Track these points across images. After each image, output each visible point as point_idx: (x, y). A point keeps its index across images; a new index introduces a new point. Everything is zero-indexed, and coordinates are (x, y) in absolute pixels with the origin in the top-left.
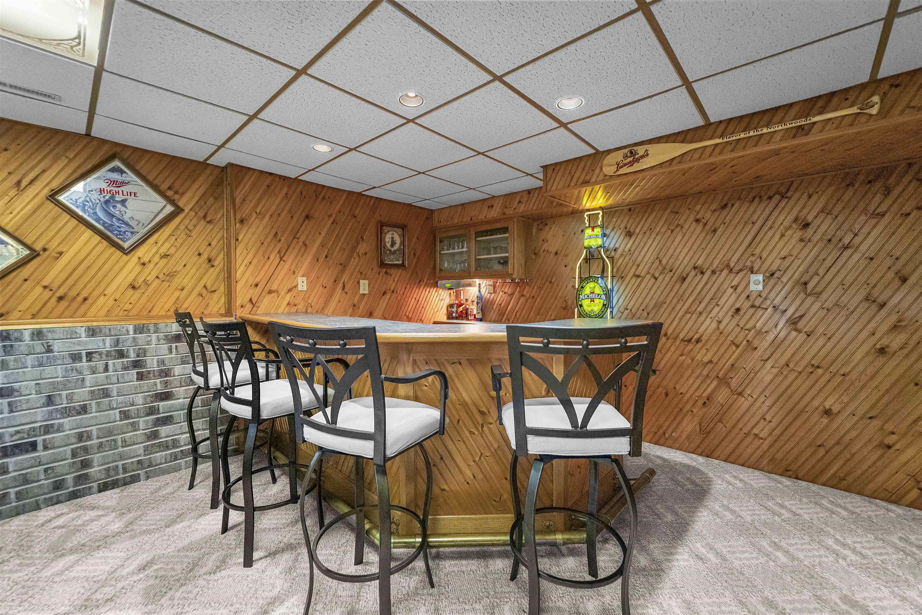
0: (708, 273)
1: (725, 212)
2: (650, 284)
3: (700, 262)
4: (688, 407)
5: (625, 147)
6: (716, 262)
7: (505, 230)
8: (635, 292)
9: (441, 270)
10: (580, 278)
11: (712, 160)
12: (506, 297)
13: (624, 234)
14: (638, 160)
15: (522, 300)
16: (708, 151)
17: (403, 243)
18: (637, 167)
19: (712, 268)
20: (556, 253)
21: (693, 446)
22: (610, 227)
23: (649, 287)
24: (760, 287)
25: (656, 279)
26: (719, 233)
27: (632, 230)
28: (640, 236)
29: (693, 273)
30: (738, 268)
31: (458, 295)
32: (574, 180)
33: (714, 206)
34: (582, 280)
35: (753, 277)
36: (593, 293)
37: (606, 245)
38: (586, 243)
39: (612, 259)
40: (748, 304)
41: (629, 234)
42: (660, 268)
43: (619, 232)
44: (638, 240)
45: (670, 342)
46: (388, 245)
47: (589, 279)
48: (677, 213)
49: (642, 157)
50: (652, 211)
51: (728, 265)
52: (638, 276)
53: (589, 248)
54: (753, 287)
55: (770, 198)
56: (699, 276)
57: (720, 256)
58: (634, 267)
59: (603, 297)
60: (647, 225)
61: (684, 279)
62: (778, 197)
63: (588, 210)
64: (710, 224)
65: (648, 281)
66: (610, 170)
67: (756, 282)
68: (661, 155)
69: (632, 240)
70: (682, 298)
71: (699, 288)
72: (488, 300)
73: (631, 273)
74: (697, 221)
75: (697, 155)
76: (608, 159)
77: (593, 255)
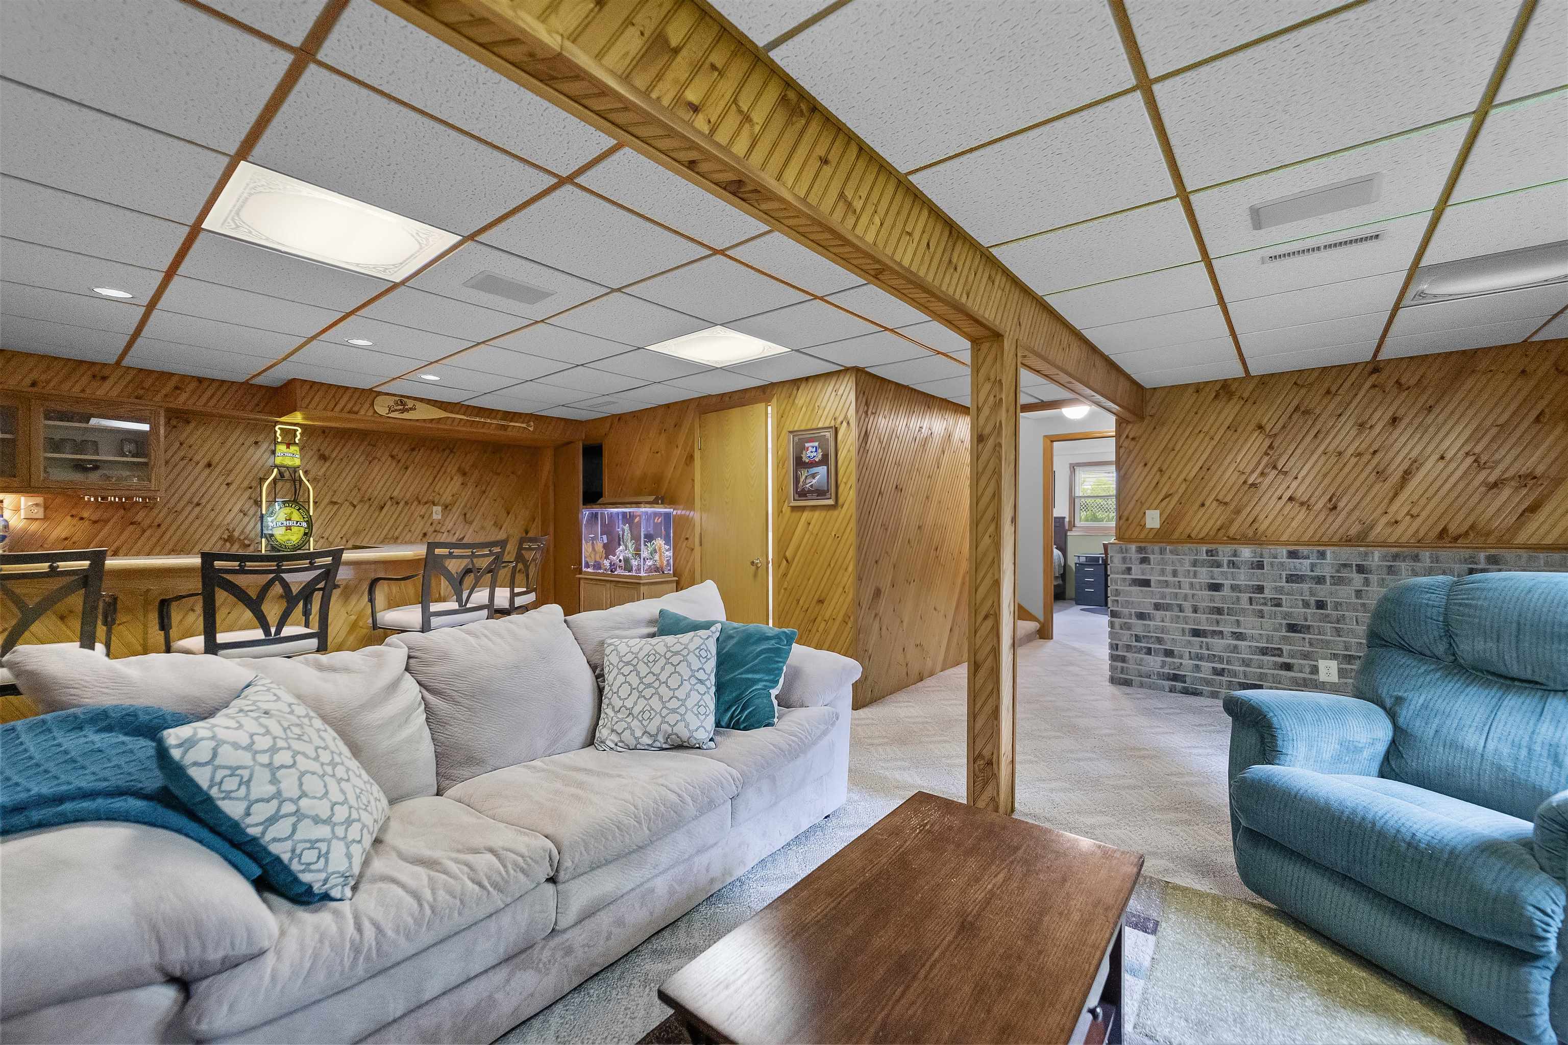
0: (401, 504)
1: (415, 453)
2: (349, 512)
5: (396, 396)
6: (408, 495)
8: (333, 520)
10: (268, 500)
11: (459, 428)
13: (316, 458)
14: (407, 410)
16: (463, 422)
18: (406, 416)
19: (405, 499)
20: (209, 464)
23: (347, 514)
24: (440, 517)
25: (355, 506)
26: (410, 469)
27: (327, 453)
28: (336, 463)
29: (389, 503)
30: (425, 500)
33: (405, 447)
35: (435, 508)
36: (290, 520)
38: (279, 460)
40: (432, 529)
41: (324, 458)
42: (359, 497)
43: (311, 453)
44: (334, 466)
47: (284, 503)
48: (374, 446)
49: (411, 409)
50: (347, 441)
51: (417, 498)
52: (335, 503)
53: (280, 467)
54: (435, 517)
55: (444, 450)
56: (395, 506)
57: (411, 489)
58: (330, 493)
59: (305, 525)
60: (344, 451)
61: (382, 508)
62: (447, 451)
64: (403, 461)
65: (346, 509)
66: (382, 410)
67: (437, 513)
68: (423, 413)
69: (327, 464)
70: (380, 526)
71: (395, 516)
72: (25, 531)
73: (326, 501)
74: (392, 457)
75: (449, 422)
76: (380, 400)
77: (288, 475)
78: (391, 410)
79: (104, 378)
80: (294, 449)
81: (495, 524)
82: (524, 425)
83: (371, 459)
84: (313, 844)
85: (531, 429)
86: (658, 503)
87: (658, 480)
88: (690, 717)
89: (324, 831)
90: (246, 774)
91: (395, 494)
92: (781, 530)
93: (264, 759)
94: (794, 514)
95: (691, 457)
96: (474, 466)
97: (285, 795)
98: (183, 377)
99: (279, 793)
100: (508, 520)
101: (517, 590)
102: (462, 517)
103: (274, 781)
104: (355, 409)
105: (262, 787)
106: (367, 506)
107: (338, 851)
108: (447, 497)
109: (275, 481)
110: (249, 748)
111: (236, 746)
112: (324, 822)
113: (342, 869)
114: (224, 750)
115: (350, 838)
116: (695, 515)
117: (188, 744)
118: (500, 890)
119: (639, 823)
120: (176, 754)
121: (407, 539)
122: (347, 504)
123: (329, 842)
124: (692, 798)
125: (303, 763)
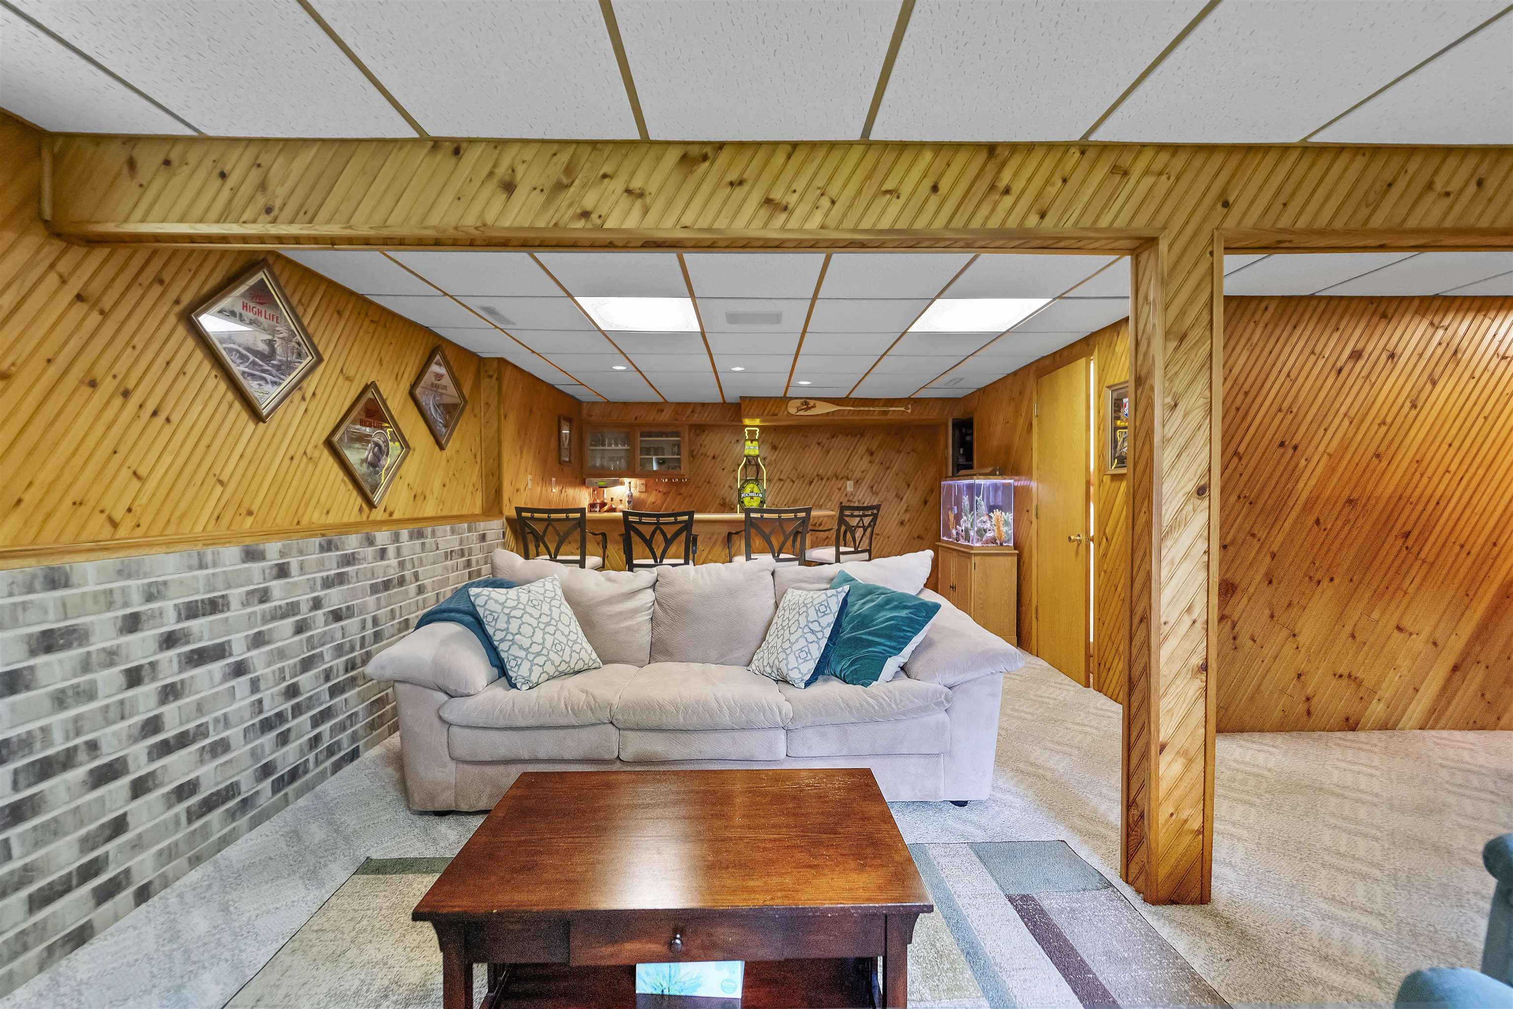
0: (825, 480)
1: (834, 440)
2: (790, 486)
5: (801, 398)
6: (829, 473)
9: (592, 468)
10: (742, 480)
11: (850, 417)
13: (770, 448)
14: (810, 408)
16: (851, 412)
17: (570, 439)
18: (808, 413)
19: (827, 476)
20: (714, 458)
22: (764, 441)
24: (852, 490)
25: (794, 482)
26: (831, 453)
27: (777, 445)
28: (782, 451)
29: (816, 479)
30: (841, 476)
32: (749, 411)
33: (828, 436)
34: (742, 483)
35: (849, 483)
36: (752, 492)
37: (763, 455)
38: (746, 452)
39: (766, 466)
40: (846, 499)
41: (774, 448)
42: (795, 474)
44: (780, 453)
46: (564, 440)
47: (747, 481)
48: (806, 437)
49: (813, 407)
51: (836, 475)
52: (780, 480)
53: (749, 456)
54: (848, 489)
55: (856, 435)
56: (819, 481)
57: (831, 469)
58: (778, 473)
59: (761, 495)
60: (787, 442)
61: (812, 483)
62: (859, 436)
63: (749, 427)
64: (826, 447)
65: (788, 484)
66: (792, 410)
67: (850, 486)
68: (823, 409)
69: (776, 453)
70: (810, 496)
71: (820, 489)
72: (639, 499)
73: (777, 478)
74: (819, 444)
75: (841, 413)
76: (791, 403)
77: (751, 462)
78: (799, 410)
79: (662, 411)
80: (755, 443)
81: (897, 496)
82: (903, 409)
83: (805, 447)
84: (515, 658)
85: (909, 411)
86: (995, 475)
87: (1007, 450)
88: (792, 658)
89: (522, 654)
90: (496, 615)
91: (820, 472)
92: (1102, 502)
93: (507, 611)
94: (1113, 484)
95: (1031, 425)
96: (879, 447)
97: (510, 630)
98: (695, 404)
99: (508, 628)
100: (909, 491)
101: (842, 549)
102: (869, 491)
103: (508, 622)
104: (776, 412)
105: (501, 625)
106: (801, 482)
107: (526, 665)
108: (857, 474)
109: (745, 465)
110: (502, 604)
111: (496, 602)
112: (524, 649)
113: (525, 675)
114: (491, 602)
115: (535, 662)
116: (1034, 485)
117: (477, 596)
118: (575, 714)
119: (677, 712)
120: (472, 599)
121: (828, 506)
122: (788, 480)
123: (523, 660)
124: (730, 711)
125: (526, 618)
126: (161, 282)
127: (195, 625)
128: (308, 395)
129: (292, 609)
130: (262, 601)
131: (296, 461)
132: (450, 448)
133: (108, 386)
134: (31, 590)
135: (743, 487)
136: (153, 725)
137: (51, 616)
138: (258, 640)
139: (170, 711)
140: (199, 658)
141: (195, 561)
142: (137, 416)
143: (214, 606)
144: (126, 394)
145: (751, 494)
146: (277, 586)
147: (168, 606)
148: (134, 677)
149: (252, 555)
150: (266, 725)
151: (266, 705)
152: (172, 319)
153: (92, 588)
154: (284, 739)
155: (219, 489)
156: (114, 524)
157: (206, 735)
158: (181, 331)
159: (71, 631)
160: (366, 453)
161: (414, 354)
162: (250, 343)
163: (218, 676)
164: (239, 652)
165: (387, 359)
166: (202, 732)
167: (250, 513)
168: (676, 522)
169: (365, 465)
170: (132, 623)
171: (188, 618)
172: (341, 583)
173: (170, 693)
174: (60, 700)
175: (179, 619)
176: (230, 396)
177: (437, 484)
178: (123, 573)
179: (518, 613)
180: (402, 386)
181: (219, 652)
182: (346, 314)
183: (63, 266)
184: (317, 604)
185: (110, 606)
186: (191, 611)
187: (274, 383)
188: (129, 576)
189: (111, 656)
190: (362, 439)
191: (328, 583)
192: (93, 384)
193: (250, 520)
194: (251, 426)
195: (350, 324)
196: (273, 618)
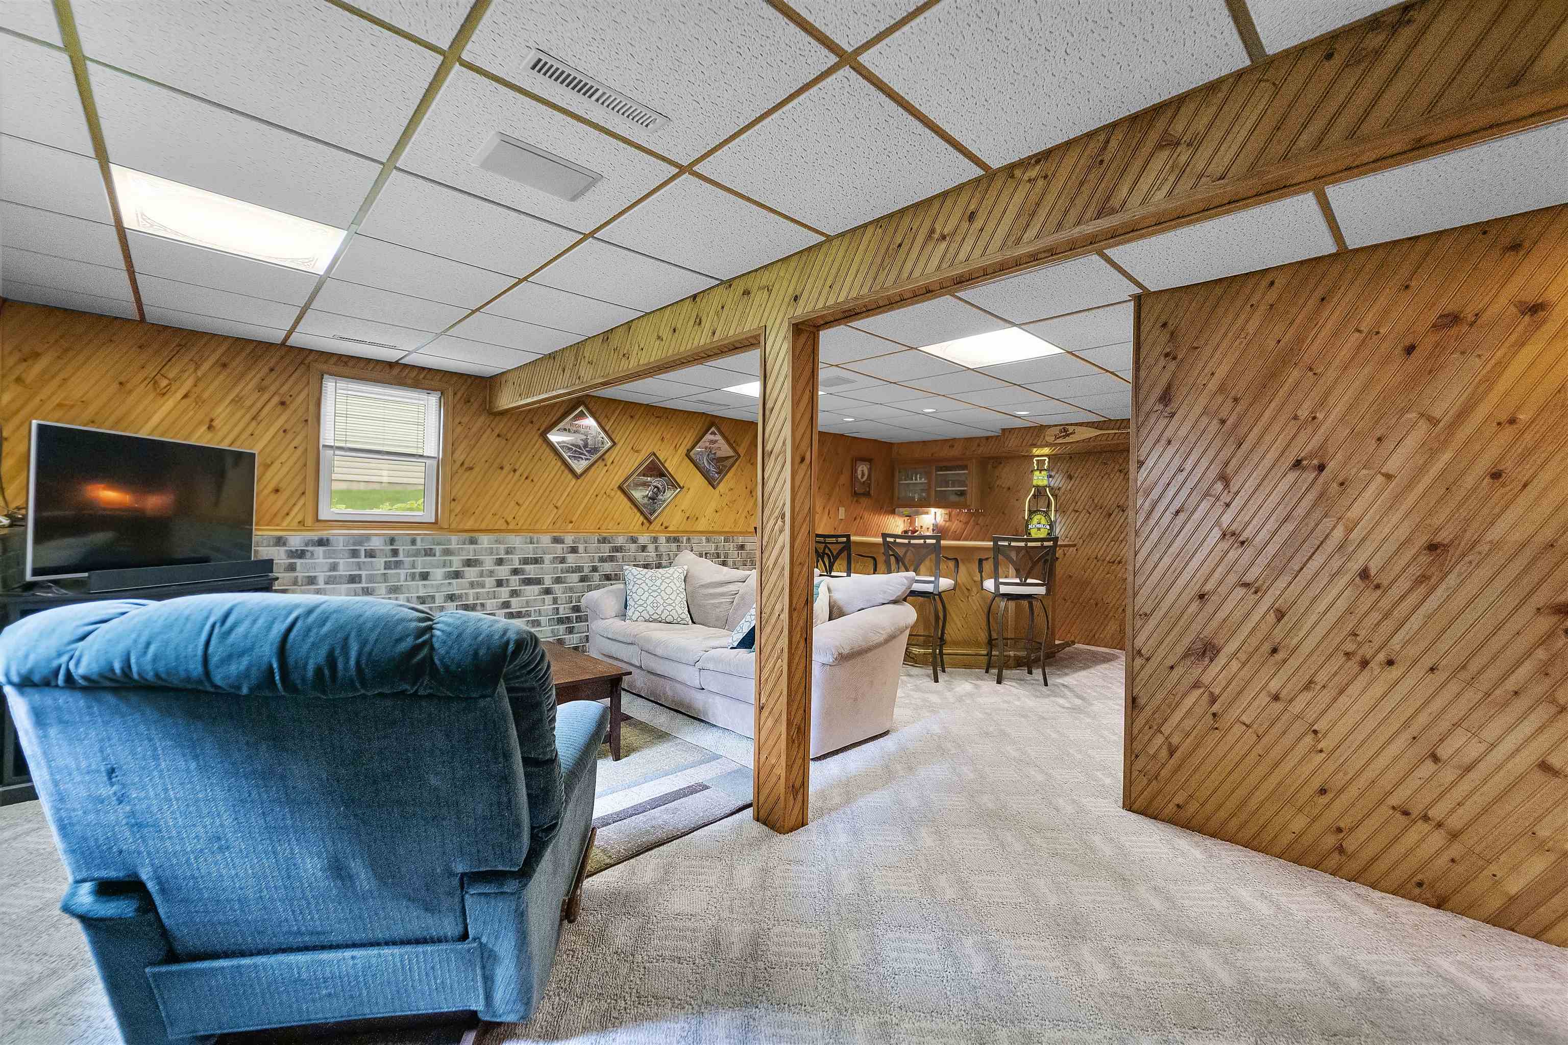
3: (1121, 503)
4: (1111, 614)
5: (1061, 425)
7: (964, 467)
8: (1074, 523)
9: (898, 498)
10: (1029, 510)
12: (961, 525)
14: (1068, 435)
15: (977, 528)
17: (869, 475)
18: (1068, 440)
20: (1008, 489)
21: (1114, 644)
22: (1055, 470)
23: (1085, 519)
27: (1071, 475)
28: (1078, 480)
31: (912, 523)
32: (1025, 442)
34: (1031, 513)
36: (1040, 523)
37: (1052, 485)
38: (1035, 483)
39: (1055, 496)
41: (1070, 477)
42: (1093, 506)
44: (1076, 483)
45: (1099, 564)
46: (860, 477)
47: (1036, 512)
49: (1071, 434)
50: (1086, 462)
52: (1077, 511)
53: (1037, 487)
56: (1121, 513)
59: (1048, 527)
60: (1083, 472)
63: (1038, 456)
66: (1050, 439)
68: (1083, 434)
69: (1072, 482)
73: (1071, 508)
75: (1105, 437)
76: (1049, 432)
77: (1040, 492)
78: (1057, 438)
104: (1034, 442)
109: (1034, 496)
126: (532, 422)
127: (528, 567)
128: (609, 463)
129: (579, 569)
130: (561, 562)
131: (599, 498)
132: (722, 487)
133: (507, 468)
134: (464, 544)
135: (1030, 518)
136: (506, 605)
137: (471, 554)
138: (558, 580)
139: (514, 601)
140: (528, 582)
141: (528, 540)
142: (519, 480)
143: (536, 561)
144: (515, 471)
145: (1038, 526)
146: (571, 558)
147: (516, 558)
148: (500, 583)
149: (557, 540)
150: (560, 621)
151: (561, 611)
152: (536, 437)
153: (485, 546)
154: (571, 631)
155: (556, 510)
156: (508, 523)
157: (530, 616)
158: (540, 441)
159: (476, 561)
160: (648, 492)
161: (692, 430)
162: (574, 442)
163: (537, 593)
164: (548, 583)
165: (668, 436)
166: (528, 614)
167: (571, 522)
168: (837, 543)
169: (646, 499)
170: (500, 562)
171: (524, 564)
172: (612, 561)
173: (514, 593)
174: (472, 585)
175: (520, 564)
176: (563, 467)
177: (710, 511)
178: (497, 541)
179: (639, 582)
180: (679, 451)
181: (538, 581)
182: (637, 417)
183: (493, 425)
184: (595, 569)
185: (491, 554)
186: (526, 561)
187: (586, 459)
188: (500, 543)
189: (491, 573)
190: (645, 485)
191: (602, 560)
192: (502, 468)
193: (571, 525)
194: (574, 481)
195: (639, 423)
196: (568, 572)
